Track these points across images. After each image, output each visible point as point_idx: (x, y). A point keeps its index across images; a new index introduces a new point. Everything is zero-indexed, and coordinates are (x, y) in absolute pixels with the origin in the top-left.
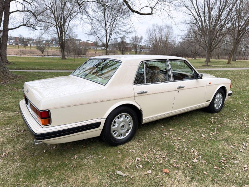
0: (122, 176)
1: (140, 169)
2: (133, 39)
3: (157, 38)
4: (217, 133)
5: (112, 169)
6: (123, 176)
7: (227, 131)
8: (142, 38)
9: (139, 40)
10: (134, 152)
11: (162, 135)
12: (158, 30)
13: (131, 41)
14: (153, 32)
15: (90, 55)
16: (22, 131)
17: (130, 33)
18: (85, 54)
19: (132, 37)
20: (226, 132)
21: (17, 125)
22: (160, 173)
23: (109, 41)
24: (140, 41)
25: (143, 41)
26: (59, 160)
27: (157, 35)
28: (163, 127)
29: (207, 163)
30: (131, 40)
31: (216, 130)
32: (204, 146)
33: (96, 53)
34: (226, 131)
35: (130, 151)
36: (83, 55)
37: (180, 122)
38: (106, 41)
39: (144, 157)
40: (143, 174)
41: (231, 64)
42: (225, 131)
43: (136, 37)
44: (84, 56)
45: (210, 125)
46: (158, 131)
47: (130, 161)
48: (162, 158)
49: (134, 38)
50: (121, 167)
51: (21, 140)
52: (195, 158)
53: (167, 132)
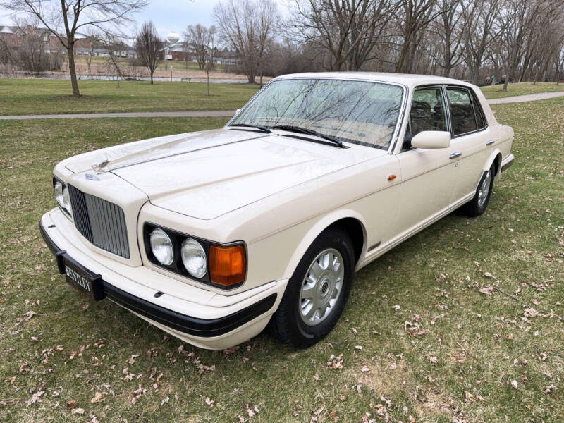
2: (192, 31)
3: (241, 29)
8: (213, 30)
9: (206, 35)
12: (242, 11)
13: (186, 35)
14: (231, 15)
17: (137, 9)
19: (189, 27)
23: (74, 29)
24: (209, 36)
25: (216, 37)
27: (241, 22)
30: (188, 33)
33: (91, 65)
36: (54, 69)
38: (67, 30)
43: (198, 27)
44: (55, 73)
49: (195, 30)
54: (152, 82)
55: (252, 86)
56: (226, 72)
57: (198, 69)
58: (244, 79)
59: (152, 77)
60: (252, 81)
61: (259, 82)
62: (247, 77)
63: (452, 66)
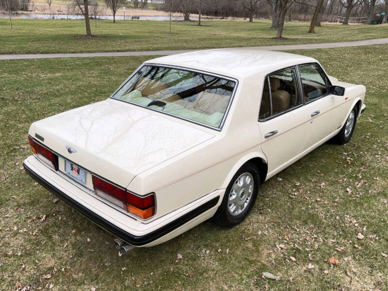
0: (275, 279)
1: (295, 264)
4: (366, 183)
5: (252, 270)
6: (277, 280)
7: (378, 178)
10: (266, 234)
11: (291, 196)
15: (37, 11)
16: (44, 218)
18: (25, 8)
20: (377, 180)
21: (19, 206)
22: (325, 266)
26: (156, 267)
28: (281, 179)
29: (377, 238)
31: (360, 177)
32: (359, 208)
34: (376, 177)
35: (260, 233)
36: (22, 9)
37: (303, 168)
39: (286, 241)
40: (302, 271)
41: (315, 33)
42: (374, 178)
44: (24, 12)
45: (347, 168)
46: (279, 189)
47: (271, 251)
48: (313, 240)
50: (264, 265)
51: (56, 237)
52: (358, 232)
53: (294, 190)
54: (114, 21)
55: (188, 23)
56: (157, 10)
57: (133, 8)
58: (179, 16)
59: (114, 16)
60: (187, 19)
61: (198, 20)
62: (182, 15)
63: (353, 7)
